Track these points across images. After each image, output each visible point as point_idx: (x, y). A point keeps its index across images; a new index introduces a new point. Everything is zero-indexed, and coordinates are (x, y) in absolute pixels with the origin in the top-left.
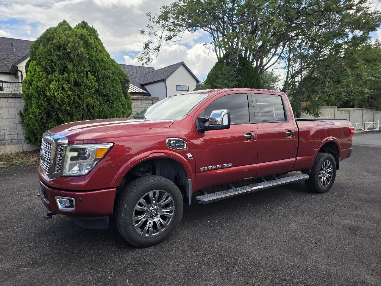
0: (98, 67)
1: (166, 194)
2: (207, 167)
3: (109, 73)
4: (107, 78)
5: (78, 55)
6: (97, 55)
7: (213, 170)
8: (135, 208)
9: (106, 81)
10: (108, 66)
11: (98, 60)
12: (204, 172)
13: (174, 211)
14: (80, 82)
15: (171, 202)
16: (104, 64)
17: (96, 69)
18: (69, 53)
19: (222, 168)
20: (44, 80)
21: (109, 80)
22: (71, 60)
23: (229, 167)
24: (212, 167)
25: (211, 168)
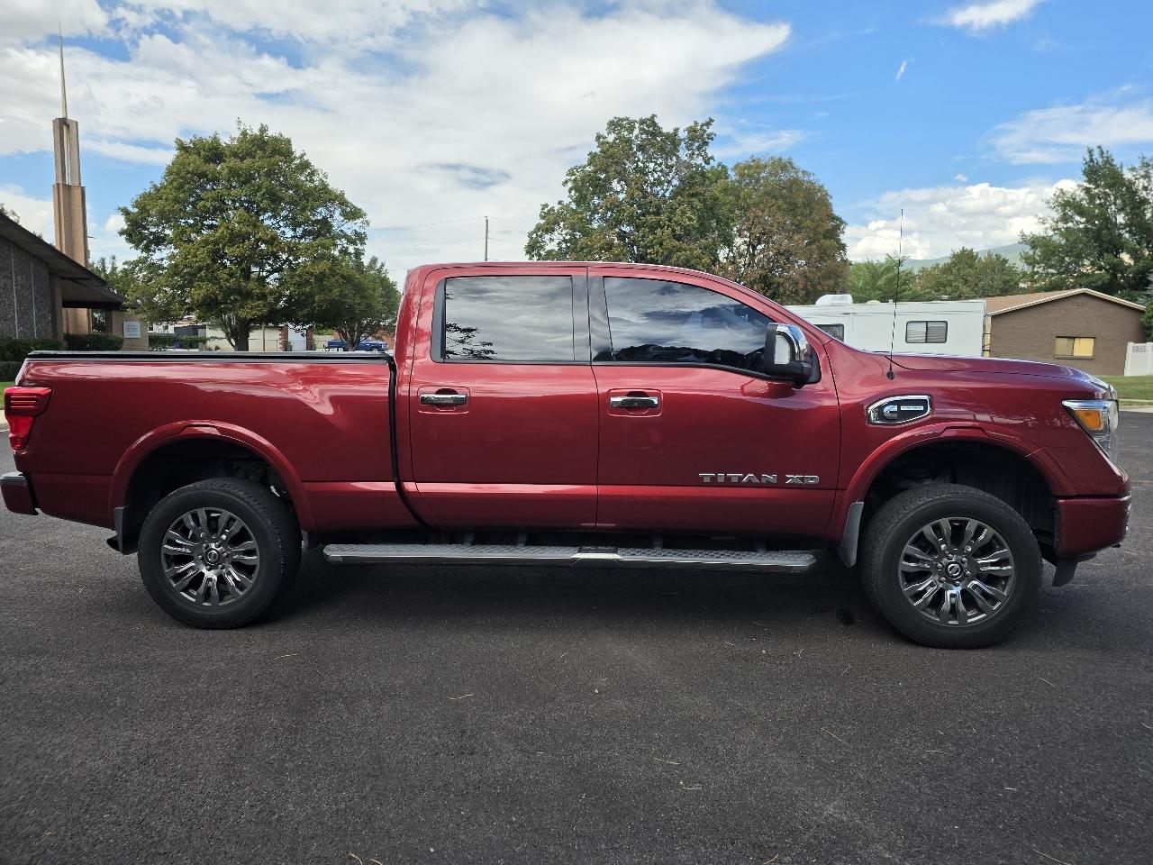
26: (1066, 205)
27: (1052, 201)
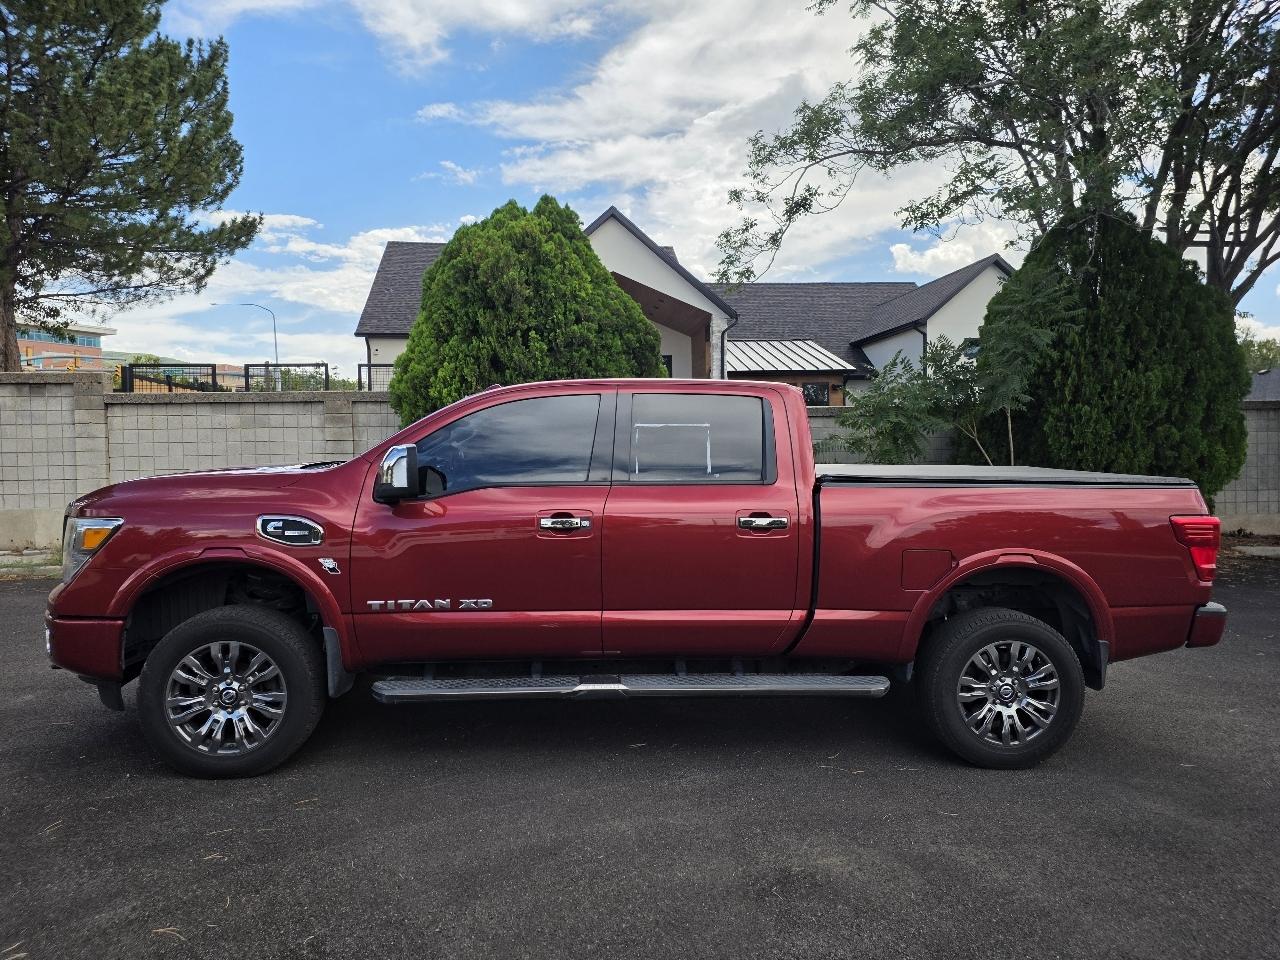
0: (560, 316)
1: (261, 656)
2: (396, 603)
3: (589, 330)
4: (581, 345)
5: (502, 288)
6: (564, 283)
7: (416, 611)
8: (173, 676)
9: (577, 351)
10: (588, 311)
11: (564, 295)
12: (385, 615)
13: (285, 704)
14: (504, 359)
15: (277, 678)
16: (578, 307)
17: (553, 321)
18: (484, 287)
19: (454, 608)
20: (432, 358)
21: (584, 350)
22: (490, 305)
23: (479, 610)
24: (416, 602)
25: (412, 605)
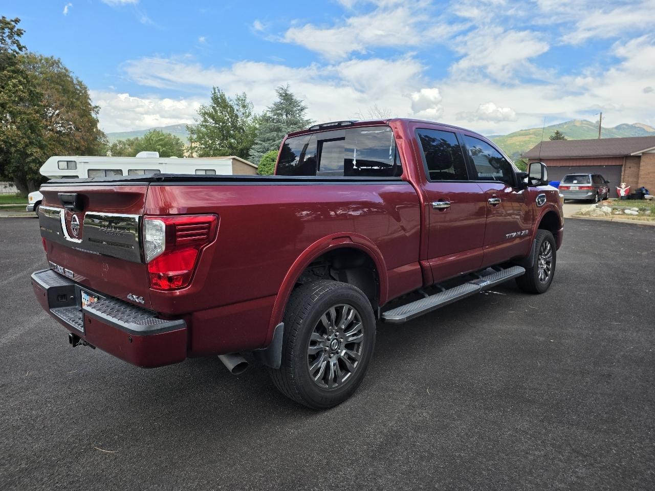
26: (205, 113)
27: (198, 110)
